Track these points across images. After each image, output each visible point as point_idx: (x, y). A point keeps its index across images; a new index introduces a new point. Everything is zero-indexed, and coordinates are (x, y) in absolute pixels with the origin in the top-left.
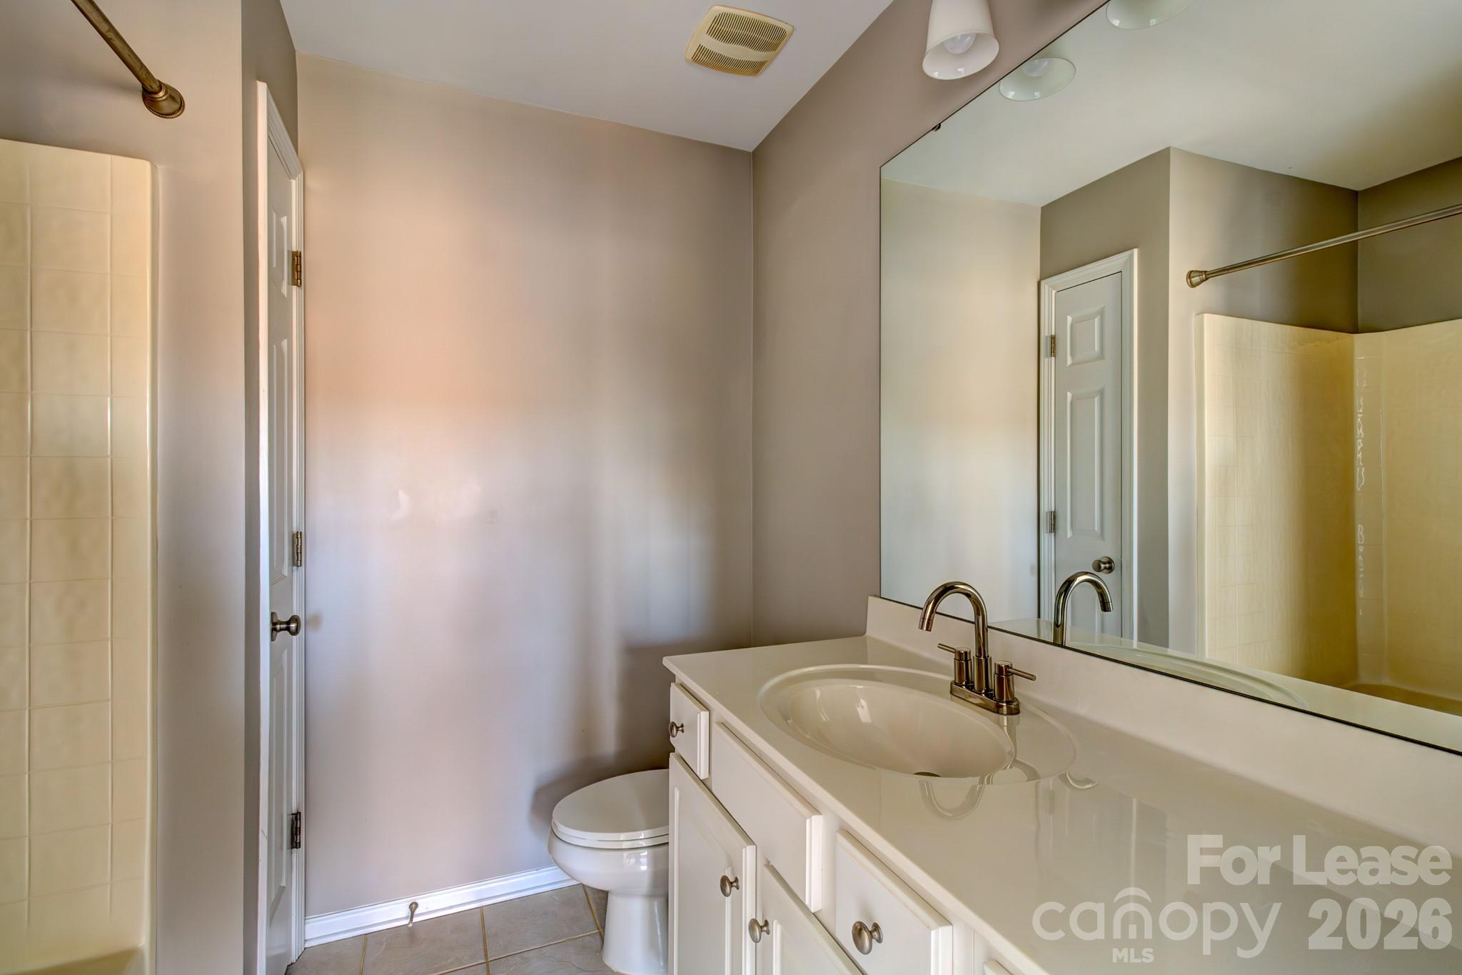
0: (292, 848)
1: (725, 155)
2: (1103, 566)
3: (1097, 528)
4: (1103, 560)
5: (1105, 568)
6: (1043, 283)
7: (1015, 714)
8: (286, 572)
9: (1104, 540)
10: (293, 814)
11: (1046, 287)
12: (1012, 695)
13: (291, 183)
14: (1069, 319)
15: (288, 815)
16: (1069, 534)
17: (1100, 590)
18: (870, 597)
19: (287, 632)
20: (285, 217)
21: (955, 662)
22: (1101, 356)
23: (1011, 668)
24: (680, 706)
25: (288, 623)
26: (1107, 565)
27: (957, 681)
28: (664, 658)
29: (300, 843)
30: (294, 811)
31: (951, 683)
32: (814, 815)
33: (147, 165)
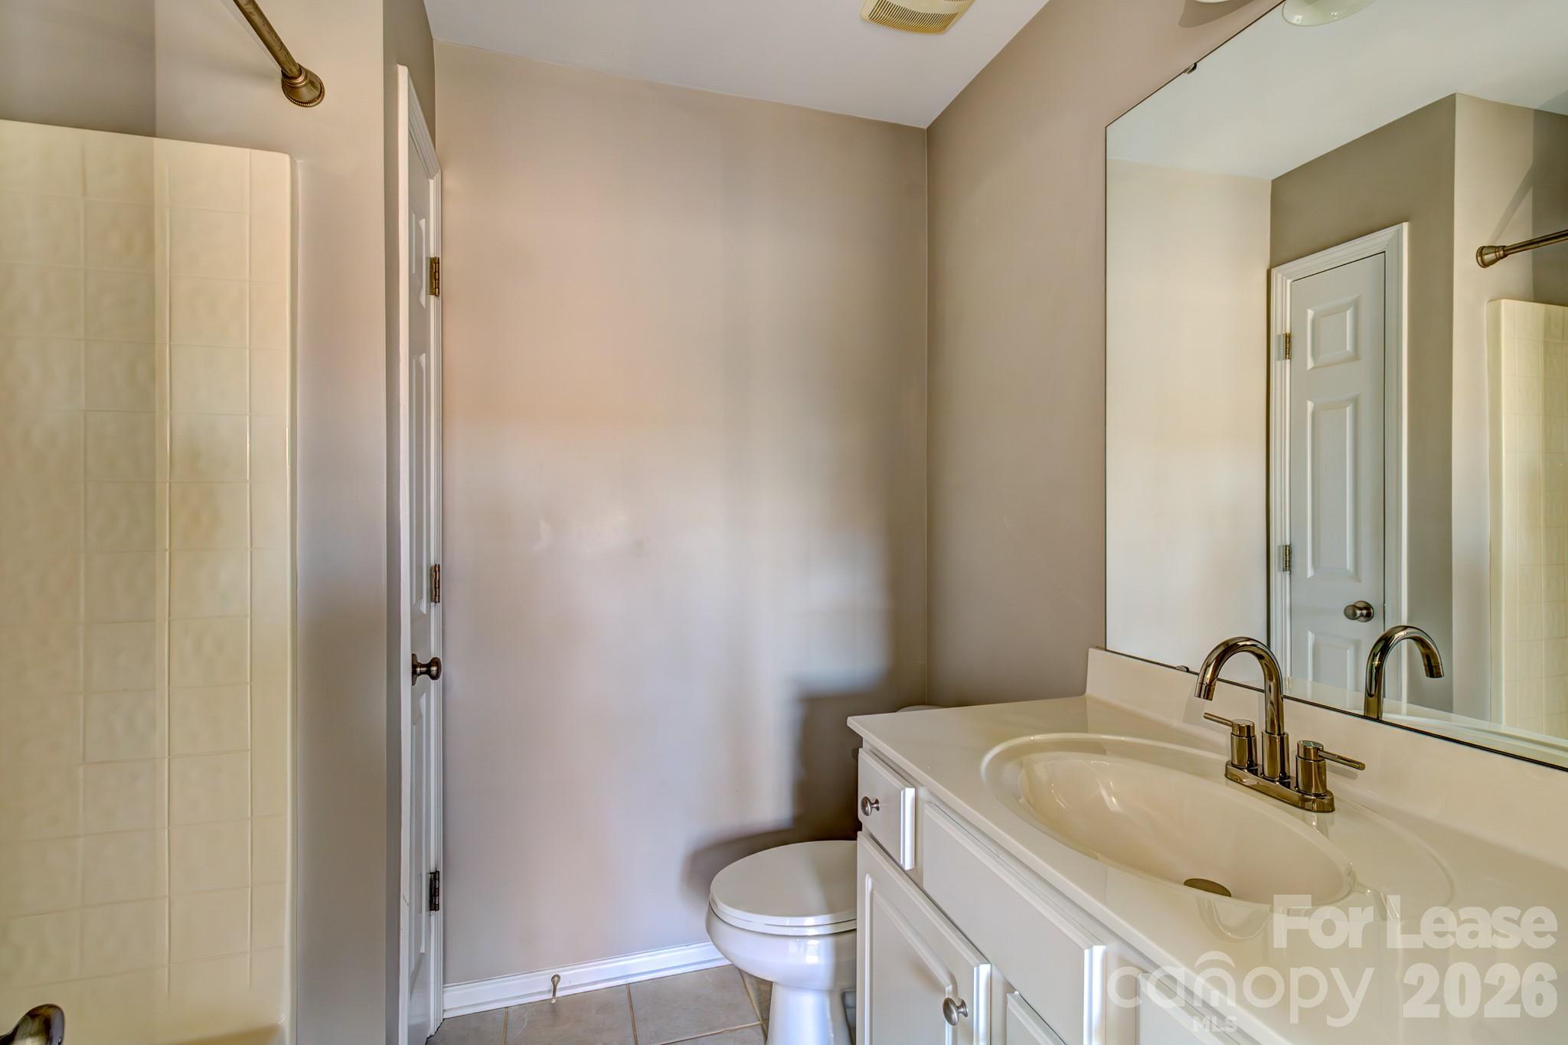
0: (431, 910)
1: (897, 133)
2: (1358, 612)
3: (1349, 565)
4: (1358, 605)
5: (1362, 615)
6: (1274, 271)
7: (1329, 812)
8: (424, 609)
9: (1359, 581)
10: (431, 873)
11: (1280, 275)
12: (1324, 786)
13: (429, 183)
14: (1310, 313)
15: (427, 874)
16: (1310, 573)
17: (1428, 651)
18: (1090, 649)
19: (427, 676)
20: (424, 220)
21: (1232, 738)
22: (1356, 356)
23: (1322, 751)
24: (872, 777)
25: (429, 666)
26: (1365, 612)
27: (1236, 763)
28: (849, 718)
29: (438, 904)
30: (433, 870)
31: (1227, 765)
32: (1095, 944)
33: (287, 158)
